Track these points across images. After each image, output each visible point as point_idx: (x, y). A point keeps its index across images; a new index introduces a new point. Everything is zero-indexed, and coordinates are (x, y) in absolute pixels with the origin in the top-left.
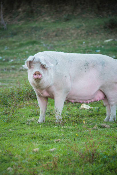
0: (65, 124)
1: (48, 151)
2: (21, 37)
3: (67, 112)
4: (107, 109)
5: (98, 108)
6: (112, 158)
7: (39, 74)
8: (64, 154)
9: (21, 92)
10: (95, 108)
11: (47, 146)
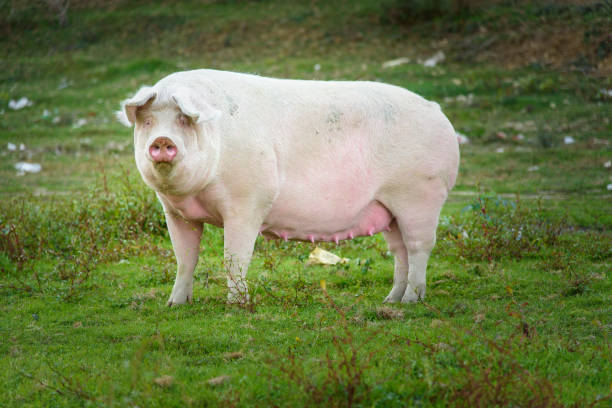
0: (260, 309)
1: (203, 383)
2: (112, 48)
3: (266, 274)
4: (396, 265)
5: (364, 261)
6: (411, 401)
7: (170, 147)
8: (255, 394)
9: (112, 213)
10: (355, 263)
11: (201, 369)
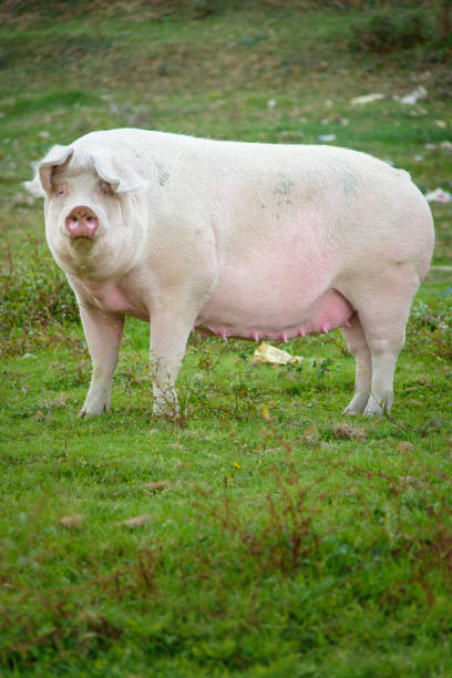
0: (192, 424)
1: (119, 524)
2: (22, 75)
3: (200, 375)
4: (358, 367)
5: (321, 360)
6: (369, 555)
8: (181, 540)
9: (17, 293)
10: (310, 362)
11: (117, 505)
